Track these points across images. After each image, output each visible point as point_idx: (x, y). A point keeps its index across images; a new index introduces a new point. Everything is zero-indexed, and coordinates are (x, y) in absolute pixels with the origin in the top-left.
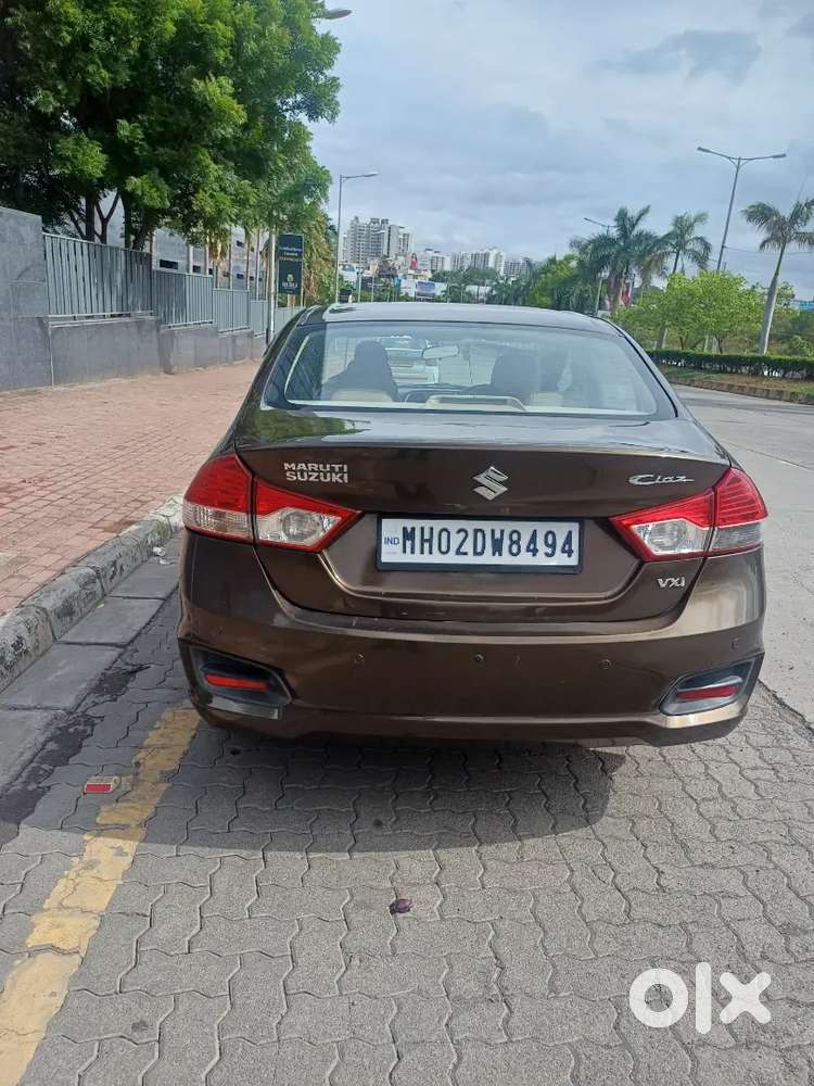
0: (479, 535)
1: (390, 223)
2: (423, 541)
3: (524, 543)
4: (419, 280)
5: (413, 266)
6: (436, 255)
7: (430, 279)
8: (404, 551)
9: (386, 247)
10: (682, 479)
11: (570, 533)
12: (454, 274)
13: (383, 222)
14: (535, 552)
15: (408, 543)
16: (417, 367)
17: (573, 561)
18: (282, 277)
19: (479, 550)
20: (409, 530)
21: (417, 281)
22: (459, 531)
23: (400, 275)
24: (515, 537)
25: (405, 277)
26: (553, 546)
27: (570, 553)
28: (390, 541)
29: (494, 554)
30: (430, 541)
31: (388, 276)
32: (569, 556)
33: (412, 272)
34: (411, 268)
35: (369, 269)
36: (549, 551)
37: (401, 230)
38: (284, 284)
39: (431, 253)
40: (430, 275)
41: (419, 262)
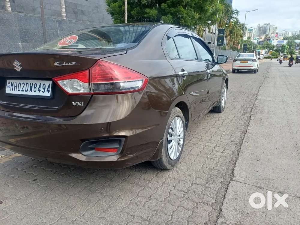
0: (27, 84)
1: (270, 24)
2: (15, 87)
3: (37, 88)
4: (278, 40)
5: (276, 36)
6: (286, 32)
7: (282, 40)
8: (11, 90)
9: (268, 31)
10: (74, 63)
11: (49, 84)
12: (291, 38)
13: (268, 24)
14: (40, 91)
15: (12, 87)
16: (249, 62)
17: (49, 94)
18: (218, 41)
19: (27, 90)
20: (12, 83)
21: (277, 41)
22: (23, 84)
23: (272, 39)
24: (35, 86)
25: (273, 40)
26: (44, 89)
27: (49, 91)
28: (8, 87)
29: (30, 91)
30: (16, 87)
31: (267, 40)
32: (49, 93)
33: (276, 38)
34: (276, 37)
35: (261, 38)
36: (43, 90)
37: (274, 26)
38: (219, 43)
39: (284, 32)
40: (282, 38)
41: (279, 35)
